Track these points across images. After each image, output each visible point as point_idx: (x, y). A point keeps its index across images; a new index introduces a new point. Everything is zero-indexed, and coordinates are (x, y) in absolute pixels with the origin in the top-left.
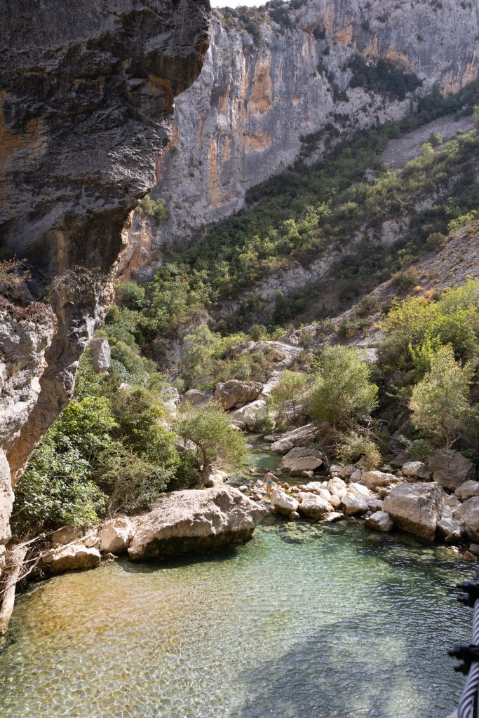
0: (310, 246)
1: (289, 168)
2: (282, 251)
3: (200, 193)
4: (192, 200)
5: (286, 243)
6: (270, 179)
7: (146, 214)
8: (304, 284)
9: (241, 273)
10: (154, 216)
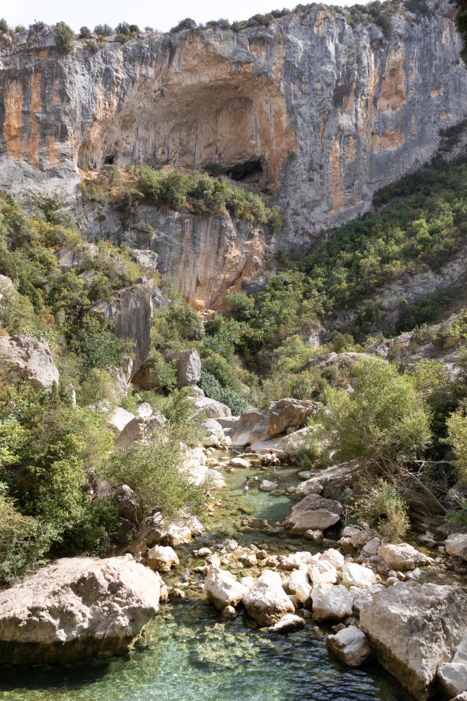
0: (441, 247)
1: (426, 165)
2: (409, 254)
3: (319, 198)
4: (311, 205)
5: (413, 245)
6: (402, 178)
7: (258, 222)
8: (434, 289)
9: (359, 279)
10: (267, 224)
